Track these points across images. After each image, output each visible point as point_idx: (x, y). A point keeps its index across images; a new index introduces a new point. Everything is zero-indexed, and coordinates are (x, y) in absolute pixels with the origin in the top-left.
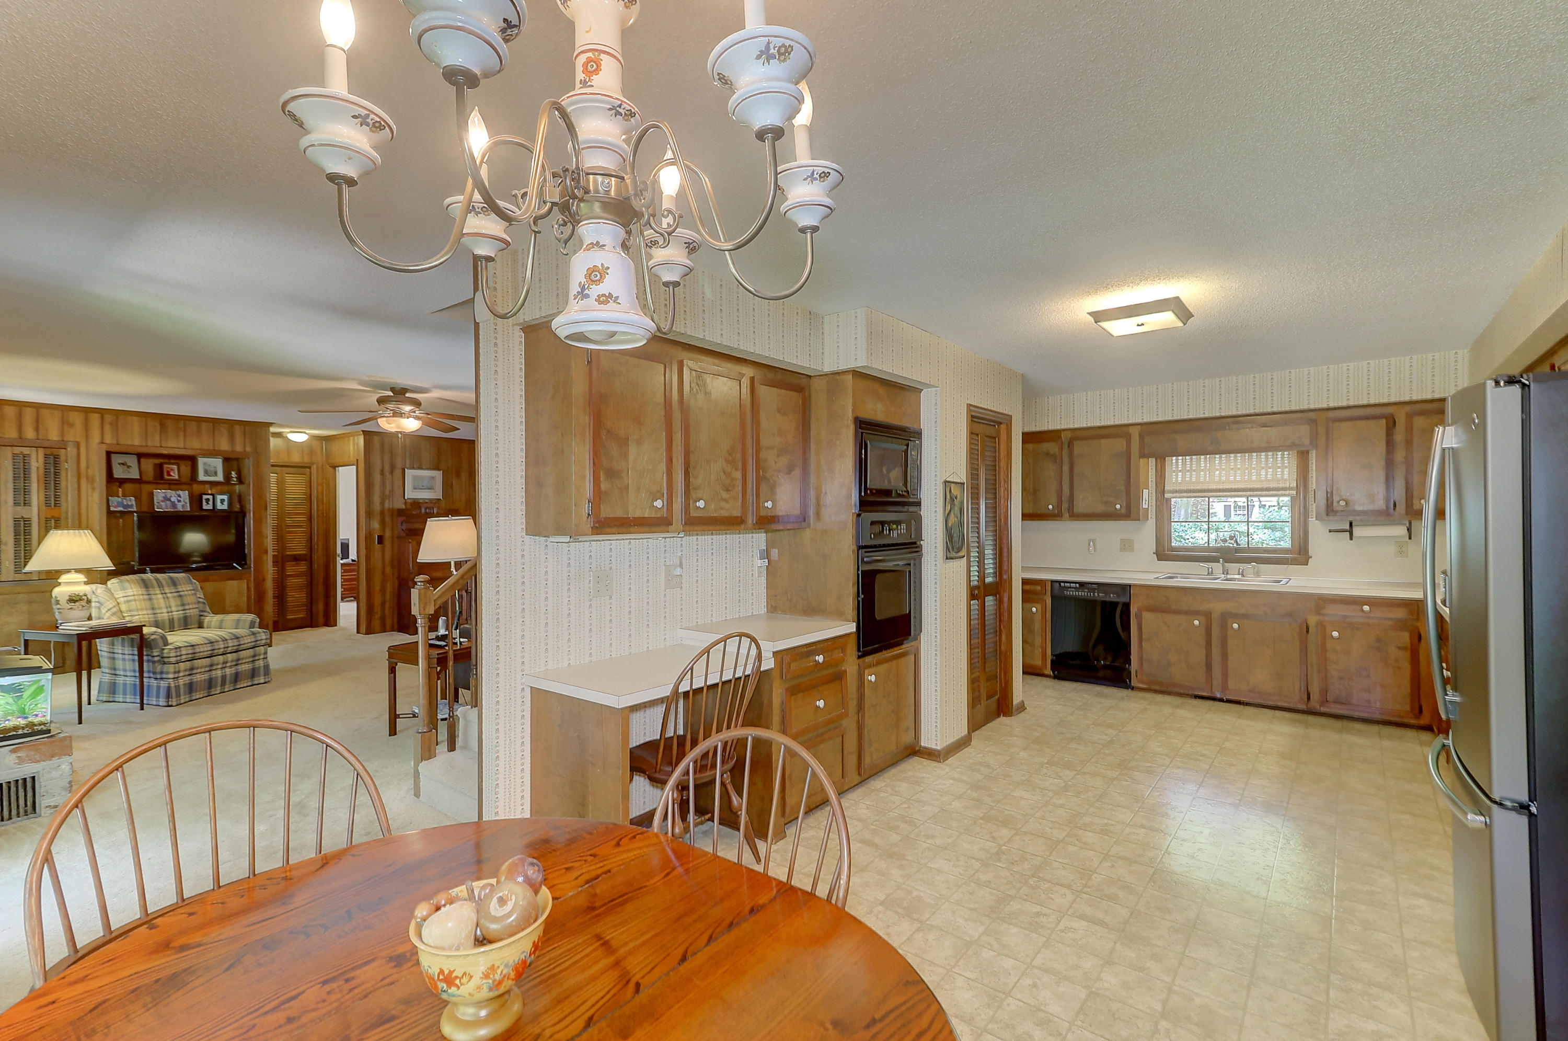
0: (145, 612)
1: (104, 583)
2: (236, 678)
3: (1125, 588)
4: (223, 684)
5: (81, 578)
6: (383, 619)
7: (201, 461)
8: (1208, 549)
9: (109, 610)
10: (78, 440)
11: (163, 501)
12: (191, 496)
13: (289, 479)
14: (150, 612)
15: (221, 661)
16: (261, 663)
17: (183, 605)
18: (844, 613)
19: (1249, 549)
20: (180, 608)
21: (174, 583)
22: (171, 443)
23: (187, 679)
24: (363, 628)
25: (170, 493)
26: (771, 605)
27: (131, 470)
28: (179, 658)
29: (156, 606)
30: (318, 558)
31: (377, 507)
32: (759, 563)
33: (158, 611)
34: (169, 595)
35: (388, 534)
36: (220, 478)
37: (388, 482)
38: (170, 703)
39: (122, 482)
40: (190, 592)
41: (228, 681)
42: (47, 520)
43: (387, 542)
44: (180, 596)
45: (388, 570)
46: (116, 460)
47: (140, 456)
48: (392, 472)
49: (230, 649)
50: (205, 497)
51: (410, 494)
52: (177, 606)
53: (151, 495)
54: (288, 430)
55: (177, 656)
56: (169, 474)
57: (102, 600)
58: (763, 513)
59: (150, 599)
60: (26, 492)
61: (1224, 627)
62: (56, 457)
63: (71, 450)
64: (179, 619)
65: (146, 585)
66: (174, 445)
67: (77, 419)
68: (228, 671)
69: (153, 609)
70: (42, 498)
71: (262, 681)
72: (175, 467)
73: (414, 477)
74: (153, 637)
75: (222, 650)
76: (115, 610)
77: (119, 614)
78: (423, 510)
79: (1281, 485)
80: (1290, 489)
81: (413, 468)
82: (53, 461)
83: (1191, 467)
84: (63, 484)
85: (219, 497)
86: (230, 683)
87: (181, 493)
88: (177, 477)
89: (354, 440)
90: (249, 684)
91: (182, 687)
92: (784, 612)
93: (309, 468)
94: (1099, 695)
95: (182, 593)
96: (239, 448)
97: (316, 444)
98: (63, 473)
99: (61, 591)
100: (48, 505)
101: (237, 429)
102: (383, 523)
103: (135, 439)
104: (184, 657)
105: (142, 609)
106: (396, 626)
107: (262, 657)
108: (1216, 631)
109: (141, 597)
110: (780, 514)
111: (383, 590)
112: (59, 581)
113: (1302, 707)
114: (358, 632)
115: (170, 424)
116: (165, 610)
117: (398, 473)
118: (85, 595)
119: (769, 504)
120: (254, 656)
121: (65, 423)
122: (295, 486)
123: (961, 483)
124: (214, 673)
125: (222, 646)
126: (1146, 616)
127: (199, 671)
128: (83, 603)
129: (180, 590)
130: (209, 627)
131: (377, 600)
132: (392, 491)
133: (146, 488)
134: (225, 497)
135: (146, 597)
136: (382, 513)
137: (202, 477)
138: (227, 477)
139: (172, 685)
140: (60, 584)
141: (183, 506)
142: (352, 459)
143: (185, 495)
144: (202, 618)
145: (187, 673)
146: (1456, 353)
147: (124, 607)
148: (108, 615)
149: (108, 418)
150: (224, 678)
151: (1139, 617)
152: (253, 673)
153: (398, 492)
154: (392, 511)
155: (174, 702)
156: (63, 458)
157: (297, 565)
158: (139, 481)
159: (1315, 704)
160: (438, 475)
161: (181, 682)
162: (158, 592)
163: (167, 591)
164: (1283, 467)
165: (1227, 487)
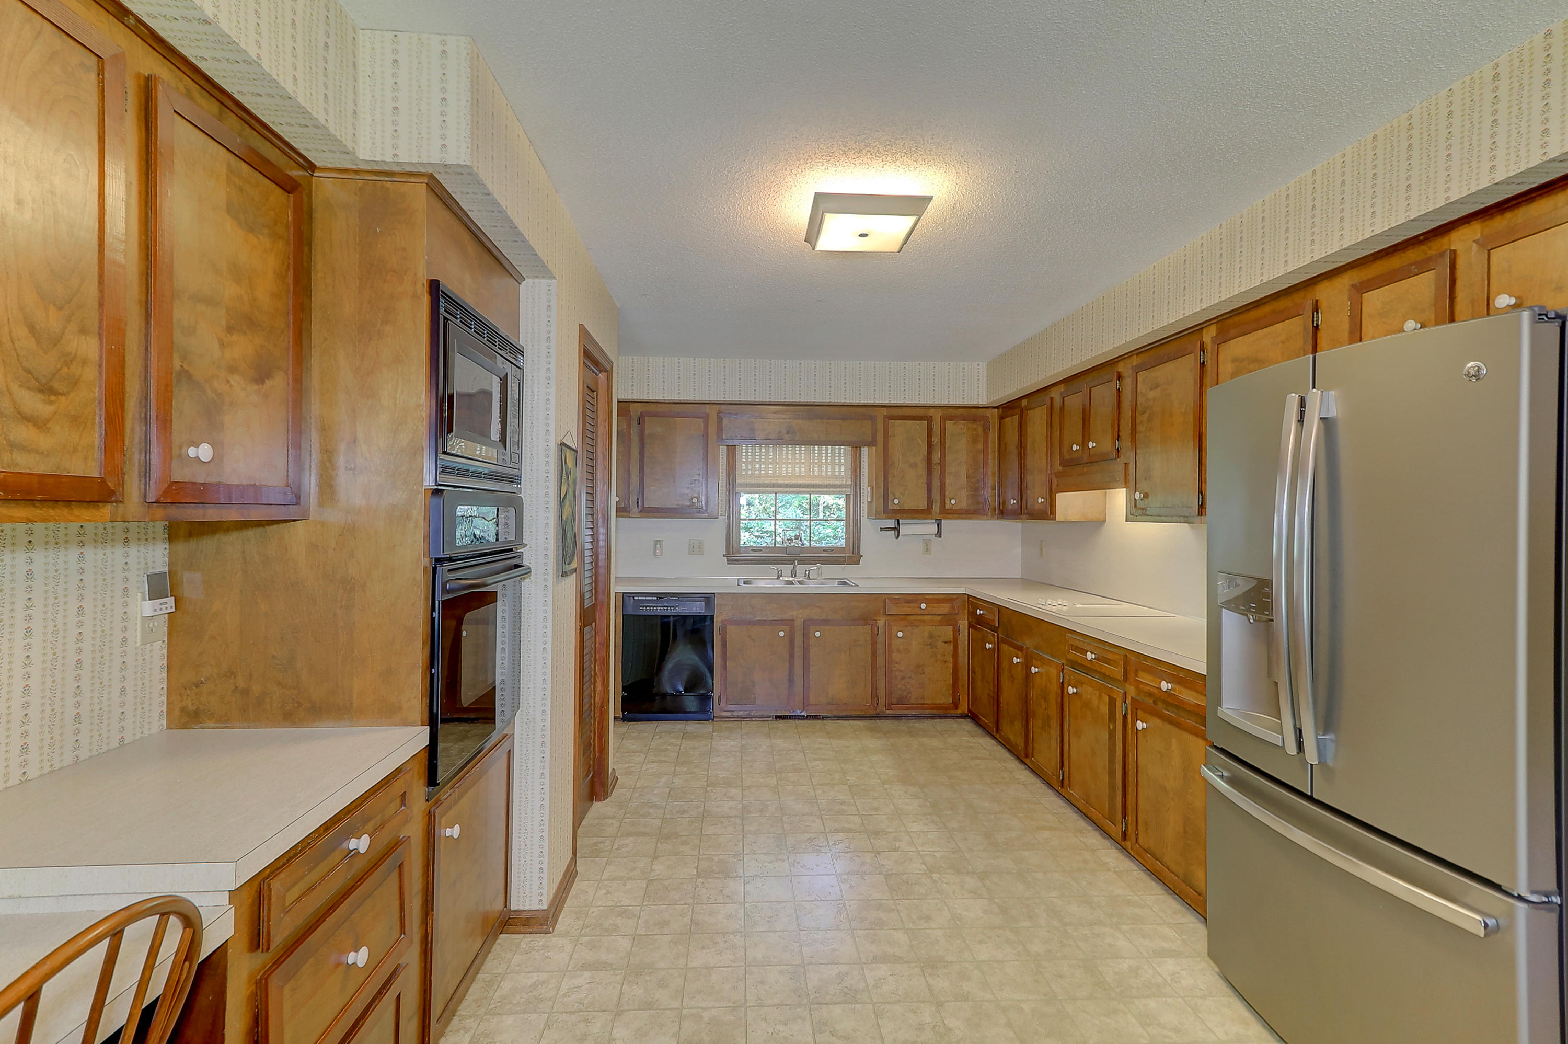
3: (709, 599)
8: (774, 549)
18: (400, 708)
19: (811, 549)
26: (183, 710)
32: (148, 607)
58: (180, 474)
61: (806, 635)
79: (839, 483)
80: (846, 486)
83: (760, 459)
92: (224, 721)
94: (685, 736)
108: (798, 641)
110: (234, 481)
113: (872, 712)
119: (204, 452)
123: (573, 450)
126: (730, 629)
146: (978, 364)
151: (723, 631)
159: (882, 708)
164: (840, 464)
165: (794, 482)
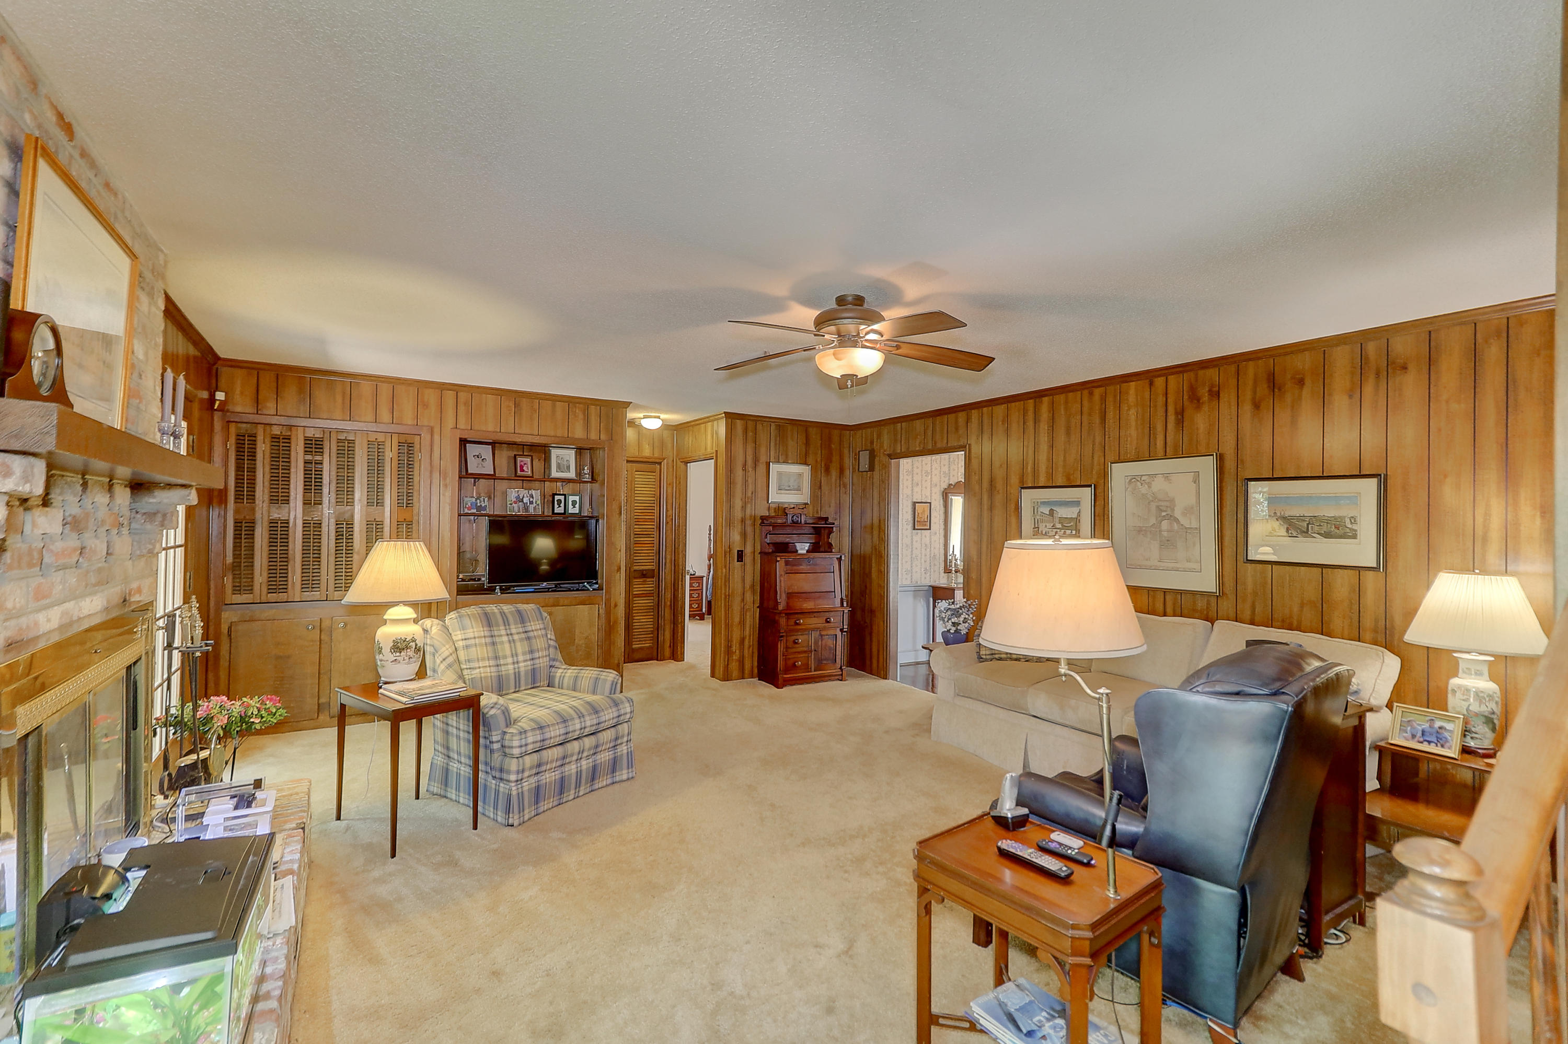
0: (487, 663)
1: (440, 617)
2: (594, 774)
4: (578, 785)
5: (409, 613)
6: (741, 662)
7: (555, 453)
9: (444, 660)
10: (432, 424)
11: (515, 503)
12: (543, 496)
13: (639, 477)
14: (492, 663)
15: (577, 750)
16: (623, 749)
17: (531, 652)
20: (528, 657)
21: (522, 618)
22: (525, 429)
23: (533, 780)
24: (720, 670)
25: (523, 493)
27: (485, 464)
28: (523, 749)
29: (500, 654)
30: (666, 574)
31: (738, 514)
33: (502, 662)
34: (516, 637)
35: (748, 550)
36: (572, 474)
37: (750, 481)
38: (511, 821)
39: (477, 477)
40: (540, 632)
41: (583, 781)
42: (399, 523)
43: (748, 558)
44: (528, 638)
45: (749, 597)
46: (472, 450)
47: (494, 444)
48: (755, 467)
49: (587, 730)
50: (557, 498)
51: (776, 497)
52: (524, 654)
53: (505, 494)
54: (641, 415)
55: (521, 746)
56: (522, 470)
57: (436, 643)
59: (493, 644)
60: (380, 489)
62: (410, 446)
63: (426, 436)
64: (526, 674)
65: (488, 621)
66: (528, 432)
67: (431, 396)
68: (585, 764)
69: (496, 659)
70: (395, 495)
71: (625, 777)
72: (528, 460)
73: (780, 474)
74: (492, 712)
75: (578, 733)
76: (451, 659)
77: (456, 666)
78: (790, 517)
81: (778, 462)
82: (407, 448)
84: (416, 479)
85: (571, 498)
86: (586, 783)
87: (533, 492)
88: (529, 473)
89: (713, 426)
90: (609, 781)
91: (526, 794)
93: (660, 463)
95: (531, 634)
96: (593, 436)
97: (666, 434)
98: (416, 465)
99: (387, 633)
100: (400, 505)
101: (593, 410)
102: (744, 535)
103: (488, 426)
104: (530, 747)
105: (483, 659)
106: (756, 671)
107: (625, 739)
109: (483, 640)
111: (742, 623)
112: (385, 617)
114: (713, 675)
115: (524, 403)
116: (510, 660)
117: (761, 468)
118: (414, 640)
120: (617, 739)
121: (420, 404)
122: (644, 485)
124: (567, 768)
125: (578, 726)
127: (548, 767)
128: (411, 653)
129: (529, 628)
130: (561, 687)
131: (736, 635)
132: (754, 492)
133: (501, 485)
134: (577, 498)
135: (488, 640)
136: (743, 521)
137: (555, 474)
138: (579, 473)
139: (514, 793)
140: (385, 622)
141: (535, 508)
142: (709, 450)
143: (536, 494)
144: (553, 670)
145: (534, 771)
147: (462, 655)
148: (442, 667)
149: (463, 396)
150: (579, 774)
152: (614, 765)
153: (761, 494)
154: (754, 519)
155: (515, 819)
156: (417, 447)
157: (644, 583)
158: (492, 477)
160: (805, 470)
161: (526, 786)
162: (503, 632)
163: (514, 631)
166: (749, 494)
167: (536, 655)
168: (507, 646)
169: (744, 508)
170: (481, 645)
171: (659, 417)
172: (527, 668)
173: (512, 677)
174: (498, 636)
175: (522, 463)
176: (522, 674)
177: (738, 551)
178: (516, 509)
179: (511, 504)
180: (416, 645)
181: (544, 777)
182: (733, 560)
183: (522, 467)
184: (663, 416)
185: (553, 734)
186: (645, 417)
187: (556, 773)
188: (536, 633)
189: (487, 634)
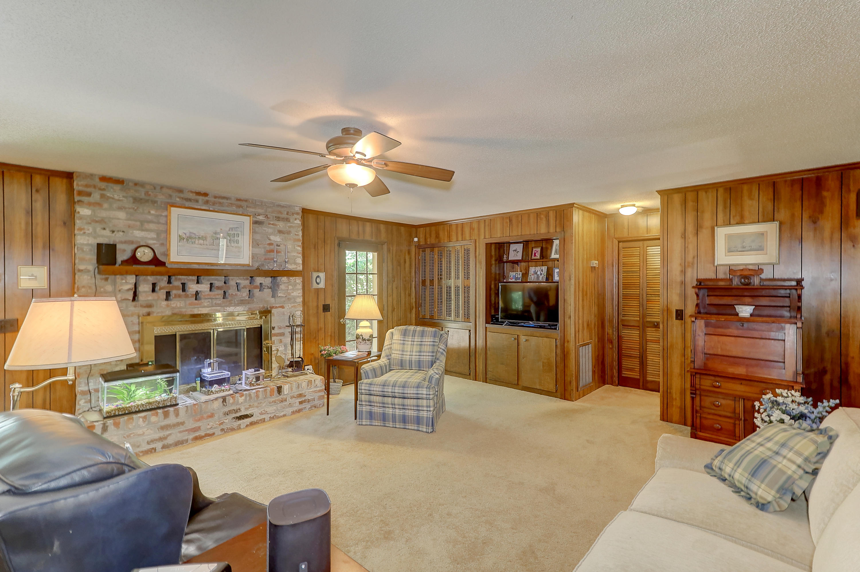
4: (395, 421)
6: (683, 410)
7: (554, 243)
11: (533, 275)
13: (649, 251)
14: (401, 353)
15: (390, 402)
17: (420, 352)
23: (367, 407)
29: (405, 349)
31: (675, 277)
33: (405, 353)
34: (415, 343)
35: (690, 310)
37: (691, 246)
40: (429, 343)
41: (397, 420)
42: (465, 287)
43: (689, 318)
44: (422, 345)
48: (697, 233)
51: (725, 259)
53: (527, 271)
54: (619, 206)
62: (469, 250)
64: (415, 361)
69: (403, 351)
70: (463, 274)
71: (425, 430)
73: (730, 236)
81: (728, 225)
82: (467, 251)
84: (471, 266)
86: (400, 422)
87: (543, 268)
91: (364, 412)
100: (465, 278)
102: (685, 295)
109: (399, 342)
117: (705, 233)
121: (472, 229)
127: (375, 404)
131: (676, 384)
132: (696, 258)
136: (683, 283)
139: (358, 409)
145: (368, 404)
150: (394, 416)
152: (418, 420)
153: (705, 258)
154: (697, 281)
155: (357, 421)
157: (655, 331)
160: (770, 227)
161: (364, 408)
162: (410, 340)
163: (416, 340)
166: (690, 258)
167: (422, 354)
168: (409, 346)
169: (684, 272)
170: (398, 343)
171: (634, 205)
172: (415, 359)
173: (408, 362)
174: (407, 341)
175: (536, 252)
176: (413, 362)
177: (677, 311)
178: (533, 278)
179: (531, 276)
180: (363, 337)
181: (374, 409)
182: (672, 318)
183: (535, 254)
184: (638, 204)
185: (375, 389)
186: (622, 207)
187: (381, 409)
188: (426, 343)
189: (402, 339)
